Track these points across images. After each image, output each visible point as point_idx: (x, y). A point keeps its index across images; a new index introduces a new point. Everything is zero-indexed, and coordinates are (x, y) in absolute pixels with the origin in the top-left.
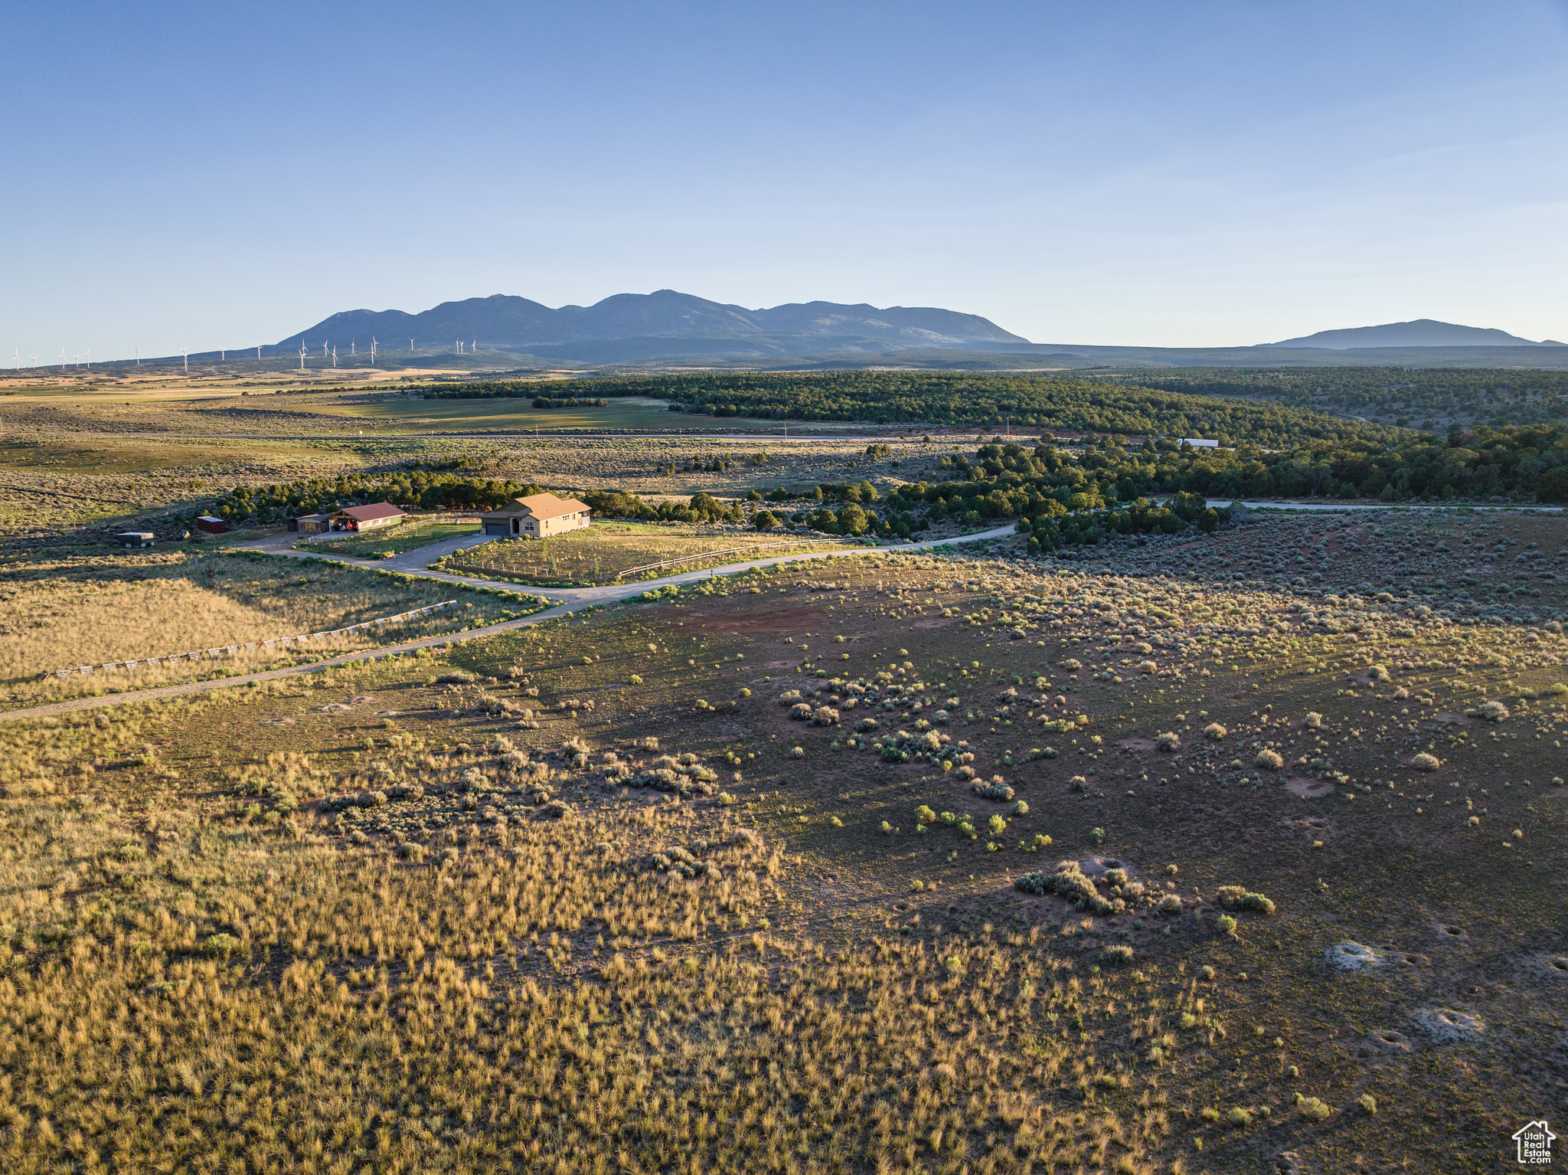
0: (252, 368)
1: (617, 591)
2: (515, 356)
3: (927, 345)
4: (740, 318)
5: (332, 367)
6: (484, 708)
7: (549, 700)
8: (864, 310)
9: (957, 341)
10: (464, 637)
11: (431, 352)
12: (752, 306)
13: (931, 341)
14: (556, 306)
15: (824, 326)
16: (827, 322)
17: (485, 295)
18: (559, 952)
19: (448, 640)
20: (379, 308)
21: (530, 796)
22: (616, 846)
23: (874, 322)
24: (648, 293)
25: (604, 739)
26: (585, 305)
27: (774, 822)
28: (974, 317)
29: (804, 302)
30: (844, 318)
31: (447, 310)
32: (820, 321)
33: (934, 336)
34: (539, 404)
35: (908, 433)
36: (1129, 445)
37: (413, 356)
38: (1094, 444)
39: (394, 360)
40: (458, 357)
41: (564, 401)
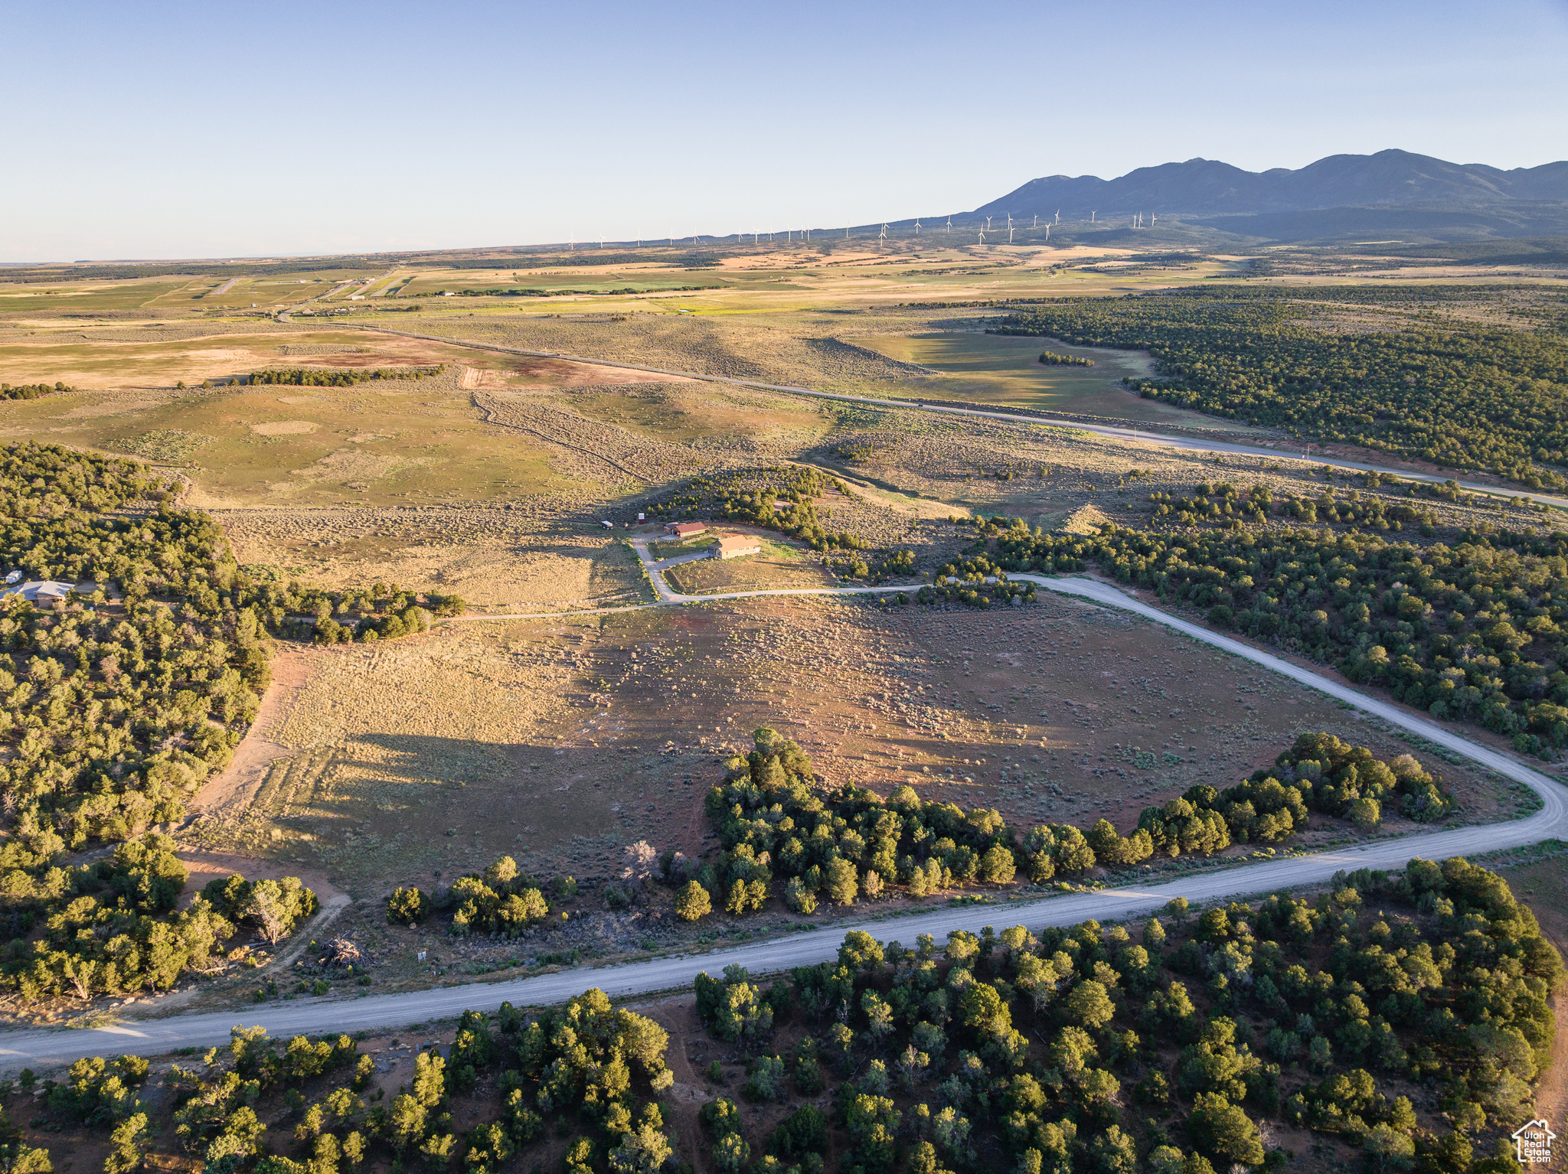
2: (1194, 232)
5: (1008, 243)
11: (1110, 225)
14: (1260, 171)
17: (1181, 159)
20: (1074, 174)
26: (1293, 168)
31: (1141, 176)
34: (1043, 359)
35: (1252, 442)
36: (1397, 485)
37: (1092, 229)
38: (1362, 481)
39: (1067, 235)
40: (1134, 233)
41: (1059, 358)
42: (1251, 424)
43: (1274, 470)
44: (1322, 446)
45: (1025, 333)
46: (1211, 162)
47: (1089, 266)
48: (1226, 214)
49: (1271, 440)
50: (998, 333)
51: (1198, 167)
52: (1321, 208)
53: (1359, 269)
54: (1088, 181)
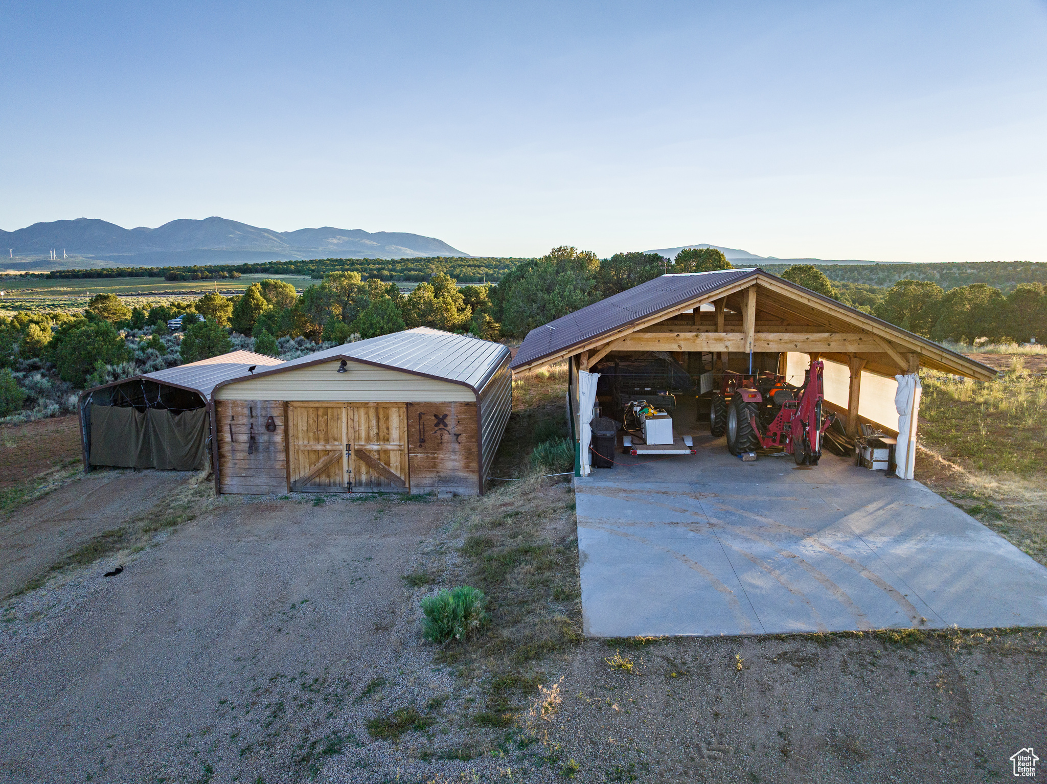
4: (271, 237)
8: (359, 233)
11: (28, 259)
12: (279, 230)
15: (332, 244)
16: (335, 241)
23: (367, 242)
24: (202, 219)
26: (152, 227)
28: (434, 239)
29: (317, 227)
30: (346, 238)
37: (12, 262)
40: (52, 263)
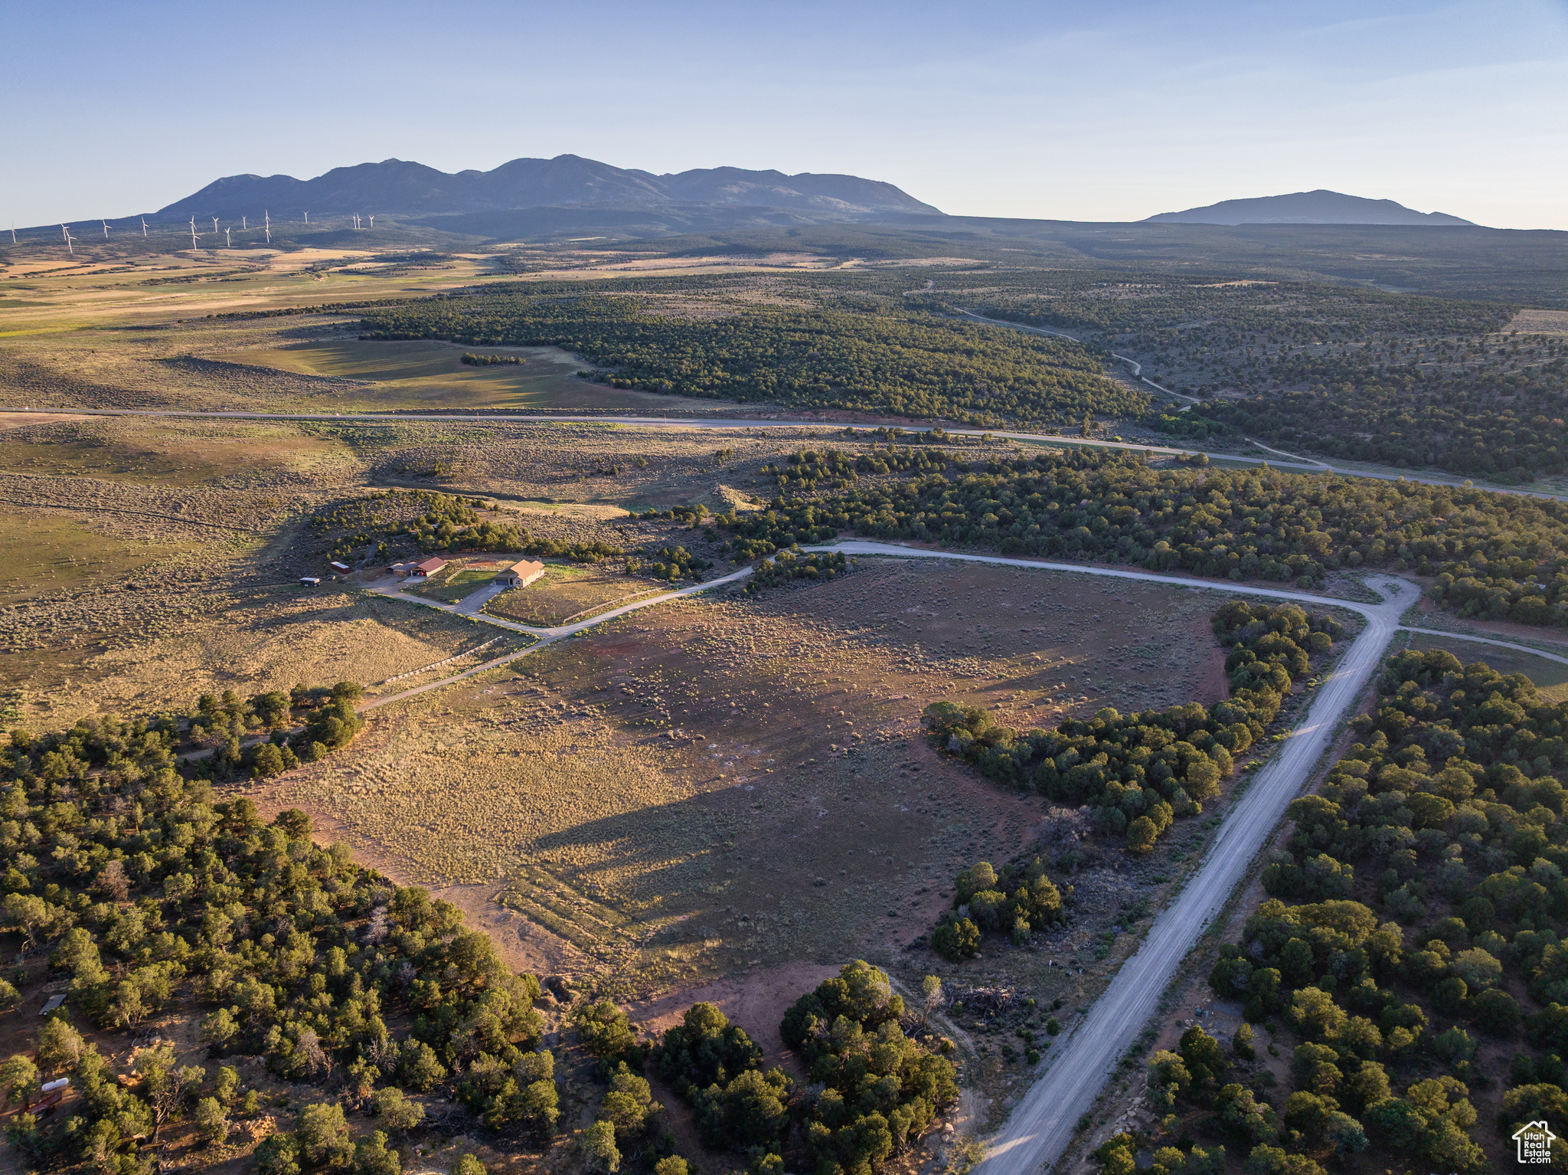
0: (141, 248)
1: (563, 631)
2: (415, 231)
3: (836, 215)
4: (645, 184)
5: (225, 246)
6: (532, 691)
7: (550, 685)
8: (772, 176)
9: (866, 210)
10: (513, 657)
11: (327, 226)
12: (658, 172)
13: (840, 211)
14: (454, 172)
15: (731, 195)
16: (735, 190)
17: (378, 160)
18: (568, 750)
19: (508, 658)
21: (553, 718)
22: (576, 730)
23: (783, 190)
24: (550, 157)
25: (570, 701)
26: (483, 170)
27: (612, 723)
28: (883, 184)
29: (712, 168)
30: (752, 185)
31: (338, 175)
32: (728, 189)
33: (842, 204)
34: (467, 361)
35: (757, 416)
36: (905, 436)
37: (308, 231)
38: (881, 436)
39: (290, 237)
40: (357, 234)
41: (490, 359)
42: (740, 402)
43: (812, 436)
44: (816, 413)
45: (407, 337)
46: (408, 162)
47: (344, 268)
48: (435, 214)
49: (773, 413)
50: (373, 338)
51: (393, 167)
52: (518, 208)
53: (598, 263)
54: (281, 182)
